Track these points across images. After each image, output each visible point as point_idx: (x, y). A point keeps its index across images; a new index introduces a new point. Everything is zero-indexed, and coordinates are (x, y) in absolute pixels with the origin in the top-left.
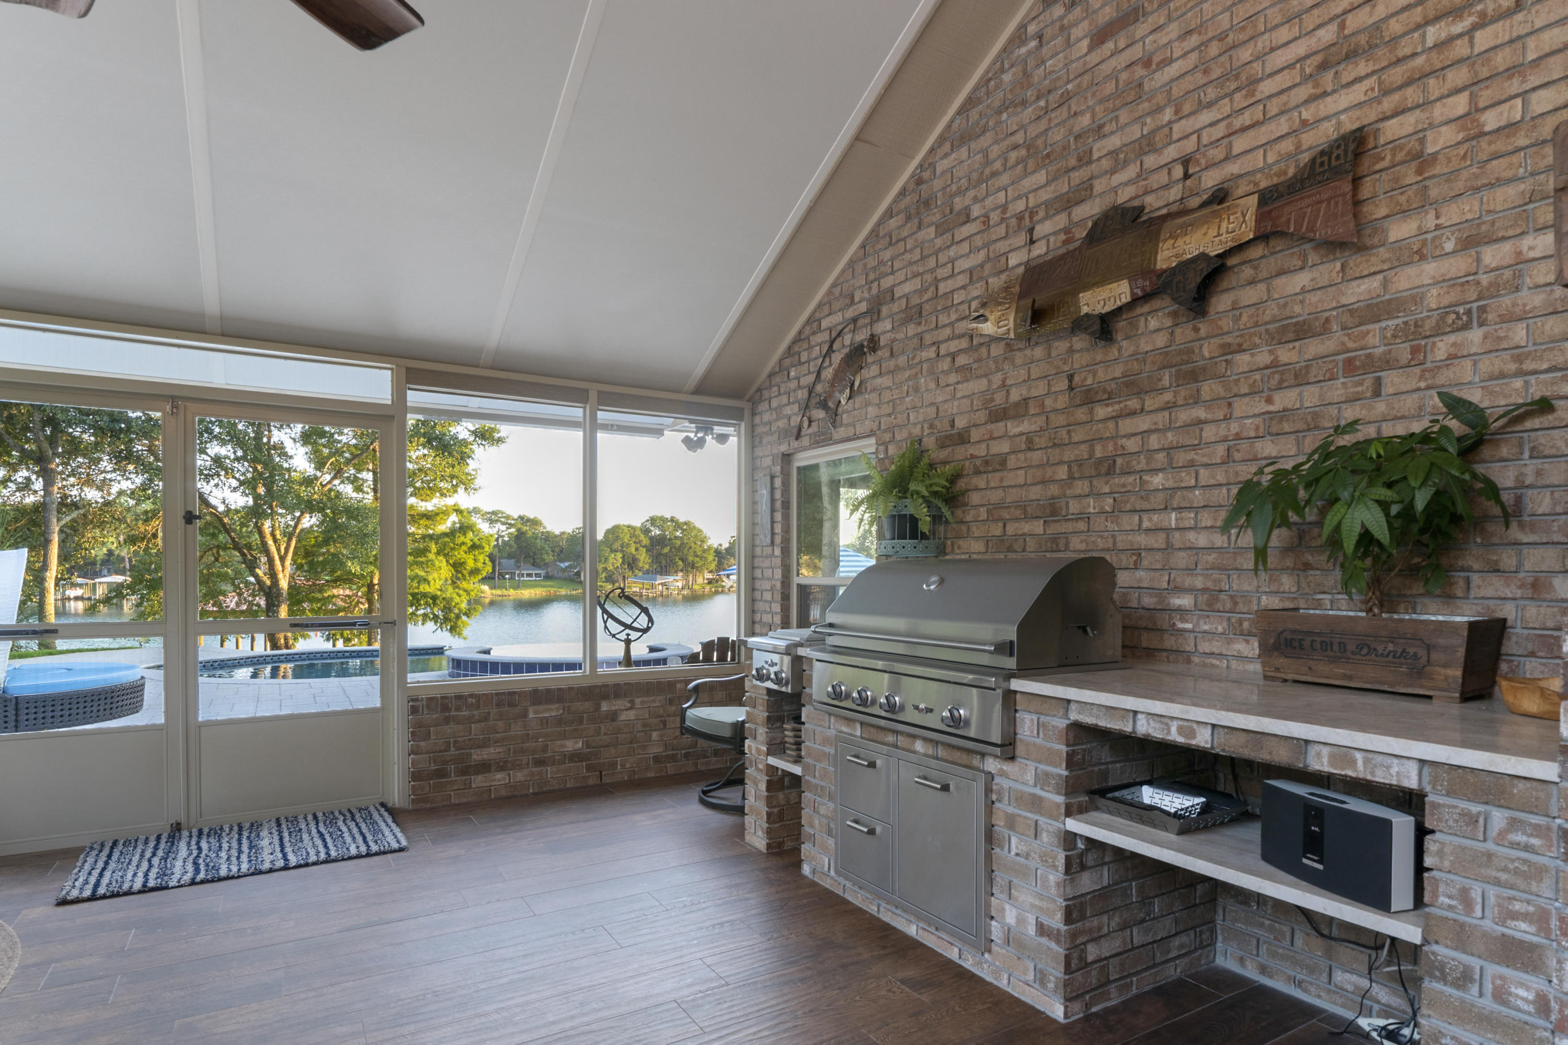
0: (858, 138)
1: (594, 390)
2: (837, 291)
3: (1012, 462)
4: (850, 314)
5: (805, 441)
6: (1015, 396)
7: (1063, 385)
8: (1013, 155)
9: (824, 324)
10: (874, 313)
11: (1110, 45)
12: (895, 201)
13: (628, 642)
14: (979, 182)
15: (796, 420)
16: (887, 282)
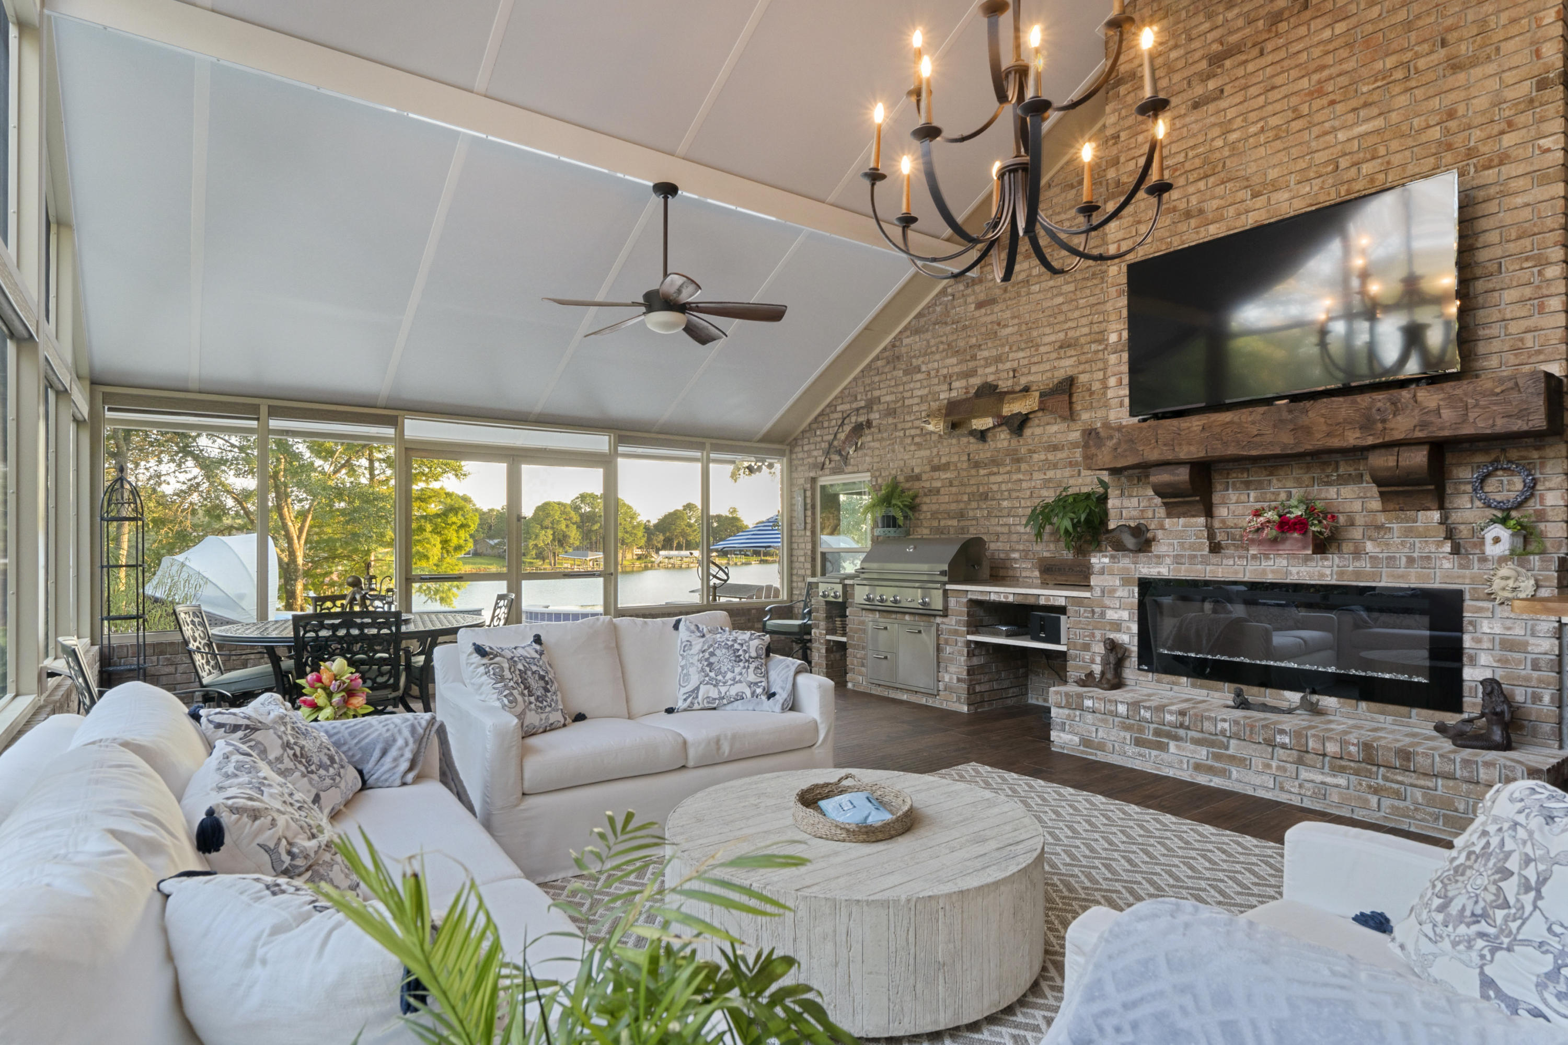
2: (847, 392)
3: (942, 491)
4: (854, 406)
5: (827, 471)
6: (944, 460)
7: (965, 458)
8: (941, 347)
9: (839, 408)
10: (869, 406)
11: (983, 311)
12: (881, 352)
13: (715, 588)
14: (925, 355)
15: (820, 459)
16: (876, 393)
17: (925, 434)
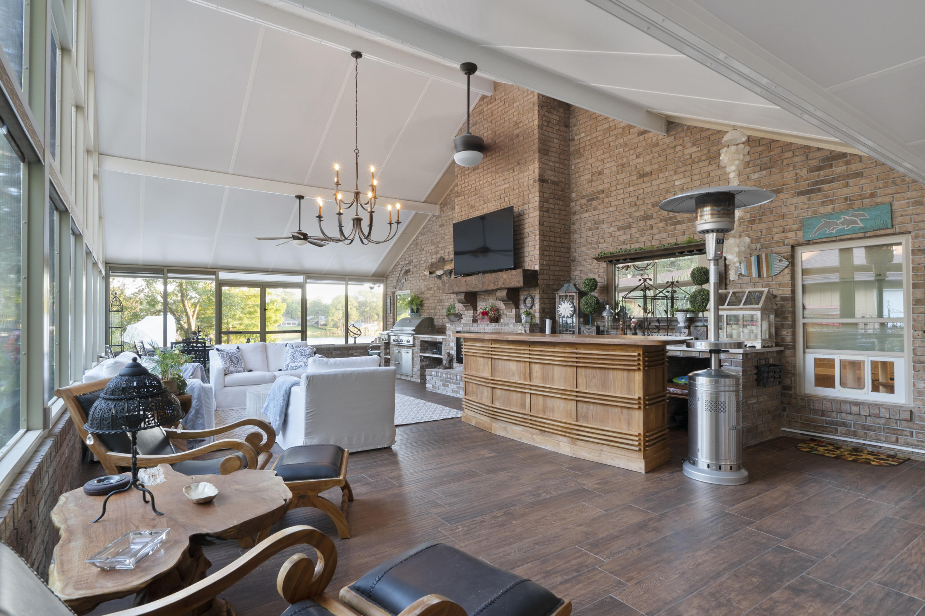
0: (403, 233)
1: (347, 277)
2: (403, 257)
3: (430, 298)
4: (405, 262)
5: (397, 289)
6: (429, 286)
7: (435, 286)
8: (430, 241)
9: (401, 263)
10: (409, 264)
13: (355, 338)
14: (425, 244)
15: (395, 284)
16: (412, 258)
17: (425, 276)
